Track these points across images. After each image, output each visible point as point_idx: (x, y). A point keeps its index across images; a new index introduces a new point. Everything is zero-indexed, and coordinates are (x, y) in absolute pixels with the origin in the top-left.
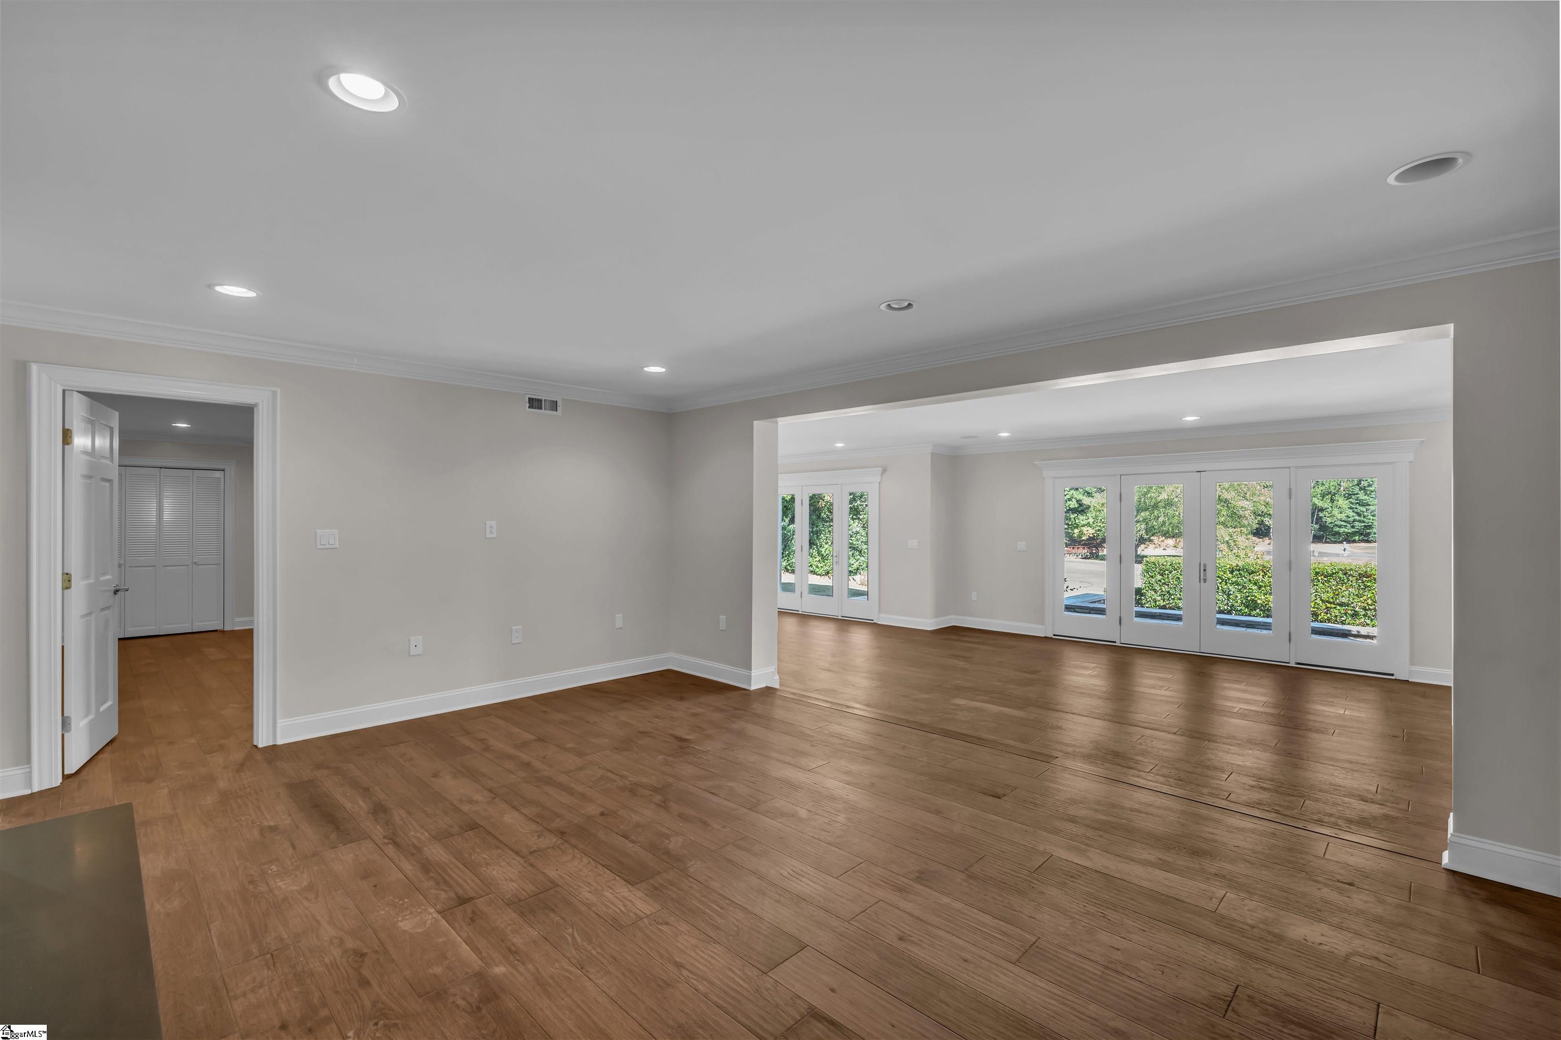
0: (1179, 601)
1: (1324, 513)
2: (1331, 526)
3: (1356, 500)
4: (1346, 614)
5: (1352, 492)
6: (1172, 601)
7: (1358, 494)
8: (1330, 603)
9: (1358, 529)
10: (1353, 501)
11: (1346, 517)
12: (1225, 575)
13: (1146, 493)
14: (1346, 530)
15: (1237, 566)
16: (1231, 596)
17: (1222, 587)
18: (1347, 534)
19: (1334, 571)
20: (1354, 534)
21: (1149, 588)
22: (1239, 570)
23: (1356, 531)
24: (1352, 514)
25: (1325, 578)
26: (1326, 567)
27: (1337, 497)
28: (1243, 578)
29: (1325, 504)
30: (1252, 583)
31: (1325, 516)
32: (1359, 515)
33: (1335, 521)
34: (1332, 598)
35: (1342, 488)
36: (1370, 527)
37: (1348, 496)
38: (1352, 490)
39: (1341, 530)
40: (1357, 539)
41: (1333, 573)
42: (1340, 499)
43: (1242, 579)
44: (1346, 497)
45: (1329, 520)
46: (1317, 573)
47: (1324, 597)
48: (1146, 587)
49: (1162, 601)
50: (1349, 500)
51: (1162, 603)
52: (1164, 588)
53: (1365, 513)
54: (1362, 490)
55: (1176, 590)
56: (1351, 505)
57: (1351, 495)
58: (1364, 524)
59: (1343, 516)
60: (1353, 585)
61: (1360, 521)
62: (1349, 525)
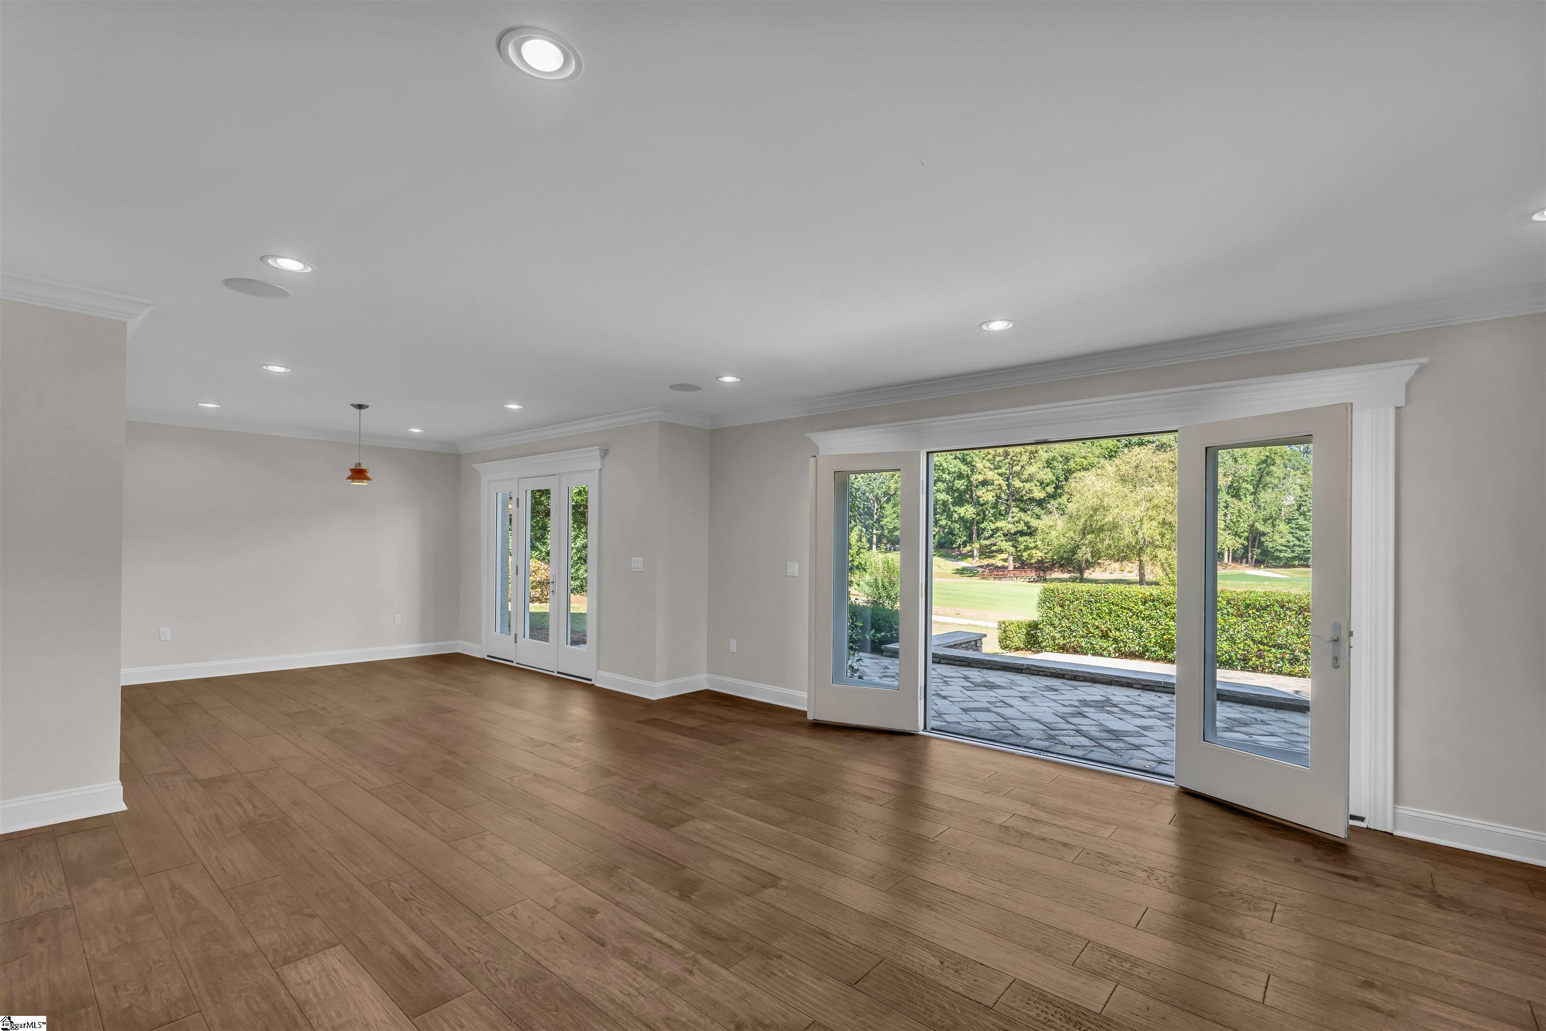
0: (1082, 639)
1: (1266, 537)
2: (1272, 550)
3: (1296, 525)
4: (1282, 659)
5: (1293, 517)
6: (1073, 639)
7: (1298, 519)
8: (1264, 644)
9: (1297, 553)
10: (1294, 526)
11: (1286, 541)
12: (1136, 607)
13: (1092, 516)
14: (1286, 555)
15: (1151, 595)
16: (1144, 634)
17: (1132, 622)
18: (1287, 558)
19: (1269, 603)
20: (1294, 558)
21: (1046, 622)
22: (1153, 601)
23: (1296, 556)
24: (1292, 539)
25: (1257, 611)
26: (1259, 598)
27: (1278, 522)
28: (1158, 611)
29: (1267, 529)
30: (1168, 617)
31: (1267, 541)
32: (1299, 540)
33: (1276, 546)
34: (1266, 638)
35: (1283, 513)
36: (1308, 552)
37: (1289, 521)
38: (1292, 515)
39: (1282, 555)
40: (1297, 564)
41: (1268, 606)
42: (1281, 524)
43: (1157, 613)
44: (1286, 522)
45: (1270, 545)
46: (1247, 606)
47: (1257, 636)
48: (1043, 621)
49: (1062, 639)
50: (1290, 525)
51: (1062, 642)
52: (1065, 623)
53: (1304, 538)
54: (1302, 515)
55: (1078, 626)
56: (1291, 530)
57: (1291, 520)
58: (1303, 549)
59: (1283, 541)
60: (1292, 620)
61: (1299, 546)
62: (1289, 550)
